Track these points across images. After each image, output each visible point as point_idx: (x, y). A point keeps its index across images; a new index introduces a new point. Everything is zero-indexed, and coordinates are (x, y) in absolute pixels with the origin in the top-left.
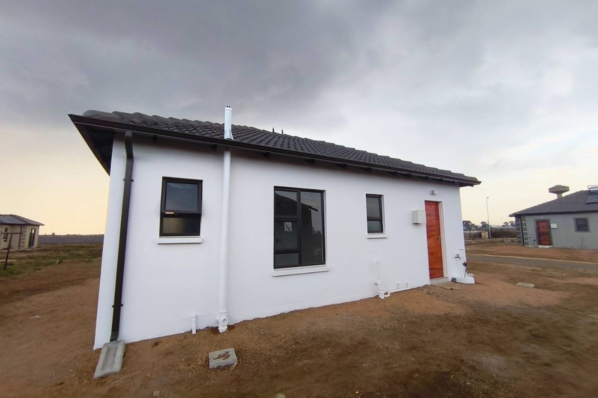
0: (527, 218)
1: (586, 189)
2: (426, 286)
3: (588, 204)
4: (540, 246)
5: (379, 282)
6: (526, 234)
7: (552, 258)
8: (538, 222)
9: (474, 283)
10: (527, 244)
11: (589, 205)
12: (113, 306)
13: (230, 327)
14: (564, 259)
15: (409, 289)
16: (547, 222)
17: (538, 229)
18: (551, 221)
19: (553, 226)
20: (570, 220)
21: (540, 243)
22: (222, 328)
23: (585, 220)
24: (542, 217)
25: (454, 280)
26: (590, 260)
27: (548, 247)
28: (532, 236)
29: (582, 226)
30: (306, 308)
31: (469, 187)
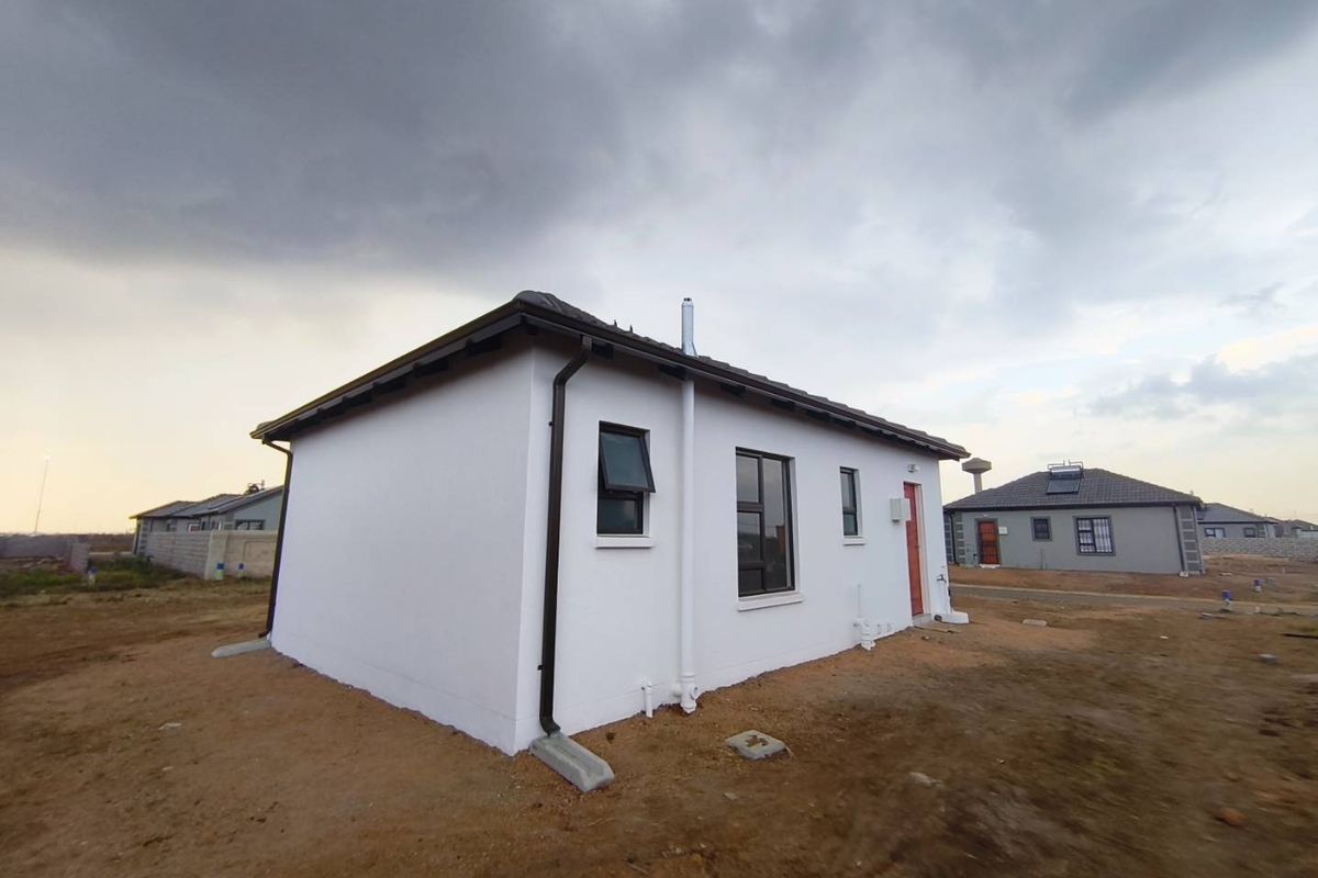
0: (965, 516)
1: (1045, 469)
2: (908, 628)
3: (1049, 494)
4: (983, 566)
5: (859, 621)
6: (962, 544)
7: (1006, 585)
8: (980, 523)
9: (967, 621)
10: (963, 561)
11: (1051, 497)
12: (540, 668)
13: (701, 701)
14: (1022, 587)
15: (892, 633)
16: (993, 523)
17: (980, 535)
18: (999, 521)
19: (1002, 530)
20: (1024, 522)
21: (982, 561)
22: (689, 706)
23: (1046, 521)
24: (986, 515)
25: (938, 618)
26: (1058, 587)
27: (994, 566)
28: (970, 548)
29: (1042, 530)
30: (795, 664)
31: (952, 461)
